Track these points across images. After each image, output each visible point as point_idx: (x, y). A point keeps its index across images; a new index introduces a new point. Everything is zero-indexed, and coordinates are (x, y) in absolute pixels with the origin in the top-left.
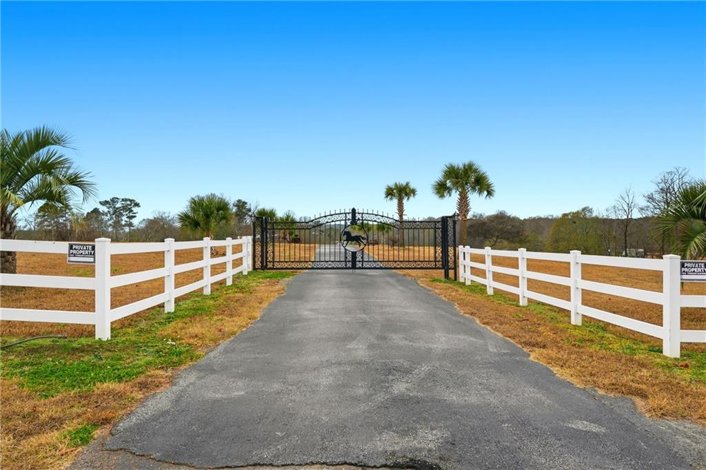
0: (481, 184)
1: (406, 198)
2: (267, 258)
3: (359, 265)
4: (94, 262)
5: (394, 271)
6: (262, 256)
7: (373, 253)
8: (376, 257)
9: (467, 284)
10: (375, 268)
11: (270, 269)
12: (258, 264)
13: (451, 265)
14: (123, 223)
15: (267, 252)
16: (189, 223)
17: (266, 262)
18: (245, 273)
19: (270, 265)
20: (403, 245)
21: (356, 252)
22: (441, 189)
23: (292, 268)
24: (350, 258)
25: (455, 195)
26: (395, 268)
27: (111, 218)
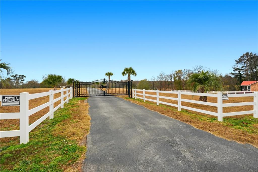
0: (134, 73)
1: (111, 76)
2: (77, 93)
3: (106, 94)
4: (19, 104)
5: (115, 96)
6: (76, 93)
7: (109, 91)
8: (112, 92)
9: (135, 99)
10: (110, 95)
11: (79, 97)
12: (75, 96)
13: (131, 94)
14: (20, 82)
15: (77, 92)
16: (48, 82)
17: (77, 95)
18: (71, 99)
19: (79, 96)
20: (110, 88)
21: (105, 91)
22: (124, 74)
23: (86, 96)
24: (103, 93)
25: (127, 75)
26: (116, 95)
27: (15, 81)
